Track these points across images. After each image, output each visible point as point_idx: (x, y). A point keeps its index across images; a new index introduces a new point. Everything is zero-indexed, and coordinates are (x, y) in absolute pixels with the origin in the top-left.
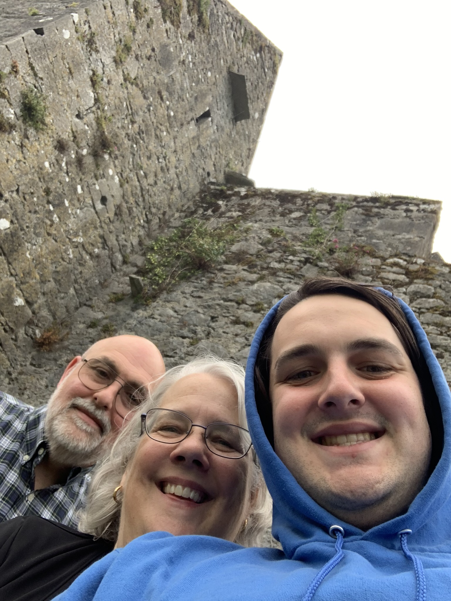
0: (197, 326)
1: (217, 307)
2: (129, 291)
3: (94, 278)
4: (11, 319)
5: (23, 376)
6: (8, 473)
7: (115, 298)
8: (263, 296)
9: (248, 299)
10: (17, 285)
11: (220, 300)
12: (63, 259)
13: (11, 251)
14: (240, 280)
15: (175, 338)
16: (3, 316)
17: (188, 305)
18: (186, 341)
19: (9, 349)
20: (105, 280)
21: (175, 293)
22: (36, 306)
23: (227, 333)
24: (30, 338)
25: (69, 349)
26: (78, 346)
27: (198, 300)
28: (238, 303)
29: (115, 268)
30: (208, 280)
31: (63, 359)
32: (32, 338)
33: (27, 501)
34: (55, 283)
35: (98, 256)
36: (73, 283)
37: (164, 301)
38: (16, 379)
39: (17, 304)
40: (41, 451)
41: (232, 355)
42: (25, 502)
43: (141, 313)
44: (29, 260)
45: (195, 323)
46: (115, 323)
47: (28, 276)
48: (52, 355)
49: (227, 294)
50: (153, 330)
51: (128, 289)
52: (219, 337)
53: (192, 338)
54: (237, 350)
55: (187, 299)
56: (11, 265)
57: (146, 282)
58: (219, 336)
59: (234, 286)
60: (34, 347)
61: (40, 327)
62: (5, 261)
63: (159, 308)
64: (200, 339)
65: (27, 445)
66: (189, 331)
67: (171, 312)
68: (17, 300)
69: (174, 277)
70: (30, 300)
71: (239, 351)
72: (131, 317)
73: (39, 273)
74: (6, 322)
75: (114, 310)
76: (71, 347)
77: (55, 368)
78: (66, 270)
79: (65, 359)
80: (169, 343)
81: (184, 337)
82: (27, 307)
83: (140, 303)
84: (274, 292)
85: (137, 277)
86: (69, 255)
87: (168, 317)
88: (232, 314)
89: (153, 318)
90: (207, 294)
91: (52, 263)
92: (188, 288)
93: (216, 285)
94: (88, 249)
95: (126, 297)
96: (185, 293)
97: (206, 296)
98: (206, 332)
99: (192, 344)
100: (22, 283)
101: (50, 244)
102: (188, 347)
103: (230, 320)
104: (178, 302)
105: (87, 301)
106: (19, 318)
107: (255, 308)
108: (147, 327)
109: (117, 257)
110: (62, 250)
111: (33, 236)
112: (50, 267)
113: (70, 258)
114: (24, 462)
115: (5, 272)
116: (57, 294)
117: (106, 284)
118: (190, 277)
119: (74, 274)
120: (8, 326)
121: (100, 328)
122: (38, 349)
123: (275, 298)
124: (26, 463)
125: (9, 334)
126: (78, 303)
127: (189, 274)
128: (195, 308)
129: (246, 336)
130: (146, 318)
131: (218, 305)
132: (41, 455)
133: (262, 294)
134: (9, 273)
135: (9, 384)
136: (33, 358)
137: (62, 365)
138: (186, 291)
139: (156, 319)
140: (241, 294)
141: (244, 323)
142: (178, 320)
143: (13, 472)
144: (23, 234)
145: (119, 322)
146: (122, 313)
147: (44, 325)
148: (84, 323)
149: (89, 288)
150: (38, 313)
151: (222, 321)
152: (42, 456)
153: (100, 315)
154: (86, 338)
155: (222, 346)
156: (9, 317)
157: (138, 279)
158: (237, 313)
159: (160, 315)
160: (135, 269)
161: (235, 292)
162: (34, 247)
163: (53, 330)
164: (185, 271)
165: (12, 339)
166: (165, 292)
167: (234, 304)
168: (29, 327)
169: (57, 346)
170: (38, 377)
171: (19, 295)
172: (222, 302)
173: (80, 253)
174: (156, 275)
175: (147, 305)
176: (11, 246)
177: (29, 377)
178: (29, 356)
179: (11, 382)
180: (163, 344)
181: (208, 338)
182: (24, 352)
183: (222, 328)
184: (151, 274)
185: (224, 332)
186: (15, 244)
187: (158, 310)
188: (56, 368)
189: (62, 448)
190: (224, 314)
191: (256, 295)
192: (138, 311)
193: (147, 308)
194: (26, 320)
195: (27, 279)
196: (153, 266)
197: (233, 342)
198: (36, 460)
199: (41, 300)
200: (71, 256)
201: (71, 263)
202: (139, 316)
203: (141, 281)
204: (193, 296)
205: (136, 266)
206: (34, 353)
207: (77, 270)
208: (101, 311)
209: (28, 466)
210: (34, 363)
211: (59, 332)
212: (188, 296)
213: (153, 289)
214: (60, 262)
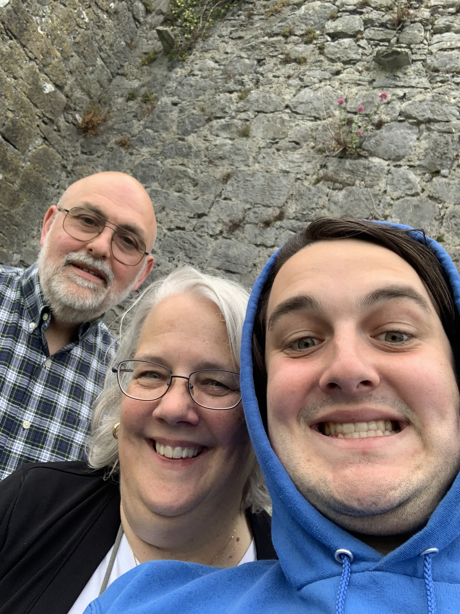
0: (243, 75)
1: (262, 46)
2: (160, 47)
3: (119, 39)
4: (46, 109)
5: (78, 167)
6: (15, 347)
7: (147, 59)
8: (314, 21)
9: (296, 28)
10: (40, 70)
11: (264, 37)
12: (78, 25)
13: (20, 31)
14: (284, 6)
15: (221, 95)
16: (37, 108)
17: (229, 51)
18: (235, 95)
19: (55, 142)
20: (132, 40)
21: (211, 39)
22: (67, 88)
23: (278, 77)
24: (72, 125)
25: (114, 129)
26: (122, 124)
27: (239, 41)
28: (286, 36)
29: (138, 21)
30: (246, 13)
31: (111, 142)
32: (74, 124)
33: (45, 368)
34: (79, 56)
35: (116, 12)
36: (97, 53)
37: (202, 52)
38: (73, 171)
39: (47, 91)
40: (46, 317)
41: (287, 103)
42: (43, 369)
43: (179, 72)
44: (43, 37)
45: (240, 71)
46: (153, 89)
47: (48, 56)
48: (100, 139)
49: (271, 27)
50: (196, 89)
51: (159, 45)
52: (270, 84)
53: (240, 91)
54: (292, 95)
55: (227, 43)
56: (26, 48)
57: (176, 32)
58: (270, 82)
59: (277, 15)
60: (79, 134)
61: (79, 111)
62: (19, 45)
63: (197, 62)
64: (249, 91)
65: (29, 312)
66: (235, 83)
67: (212, 64)
68: (45, 87)
69: (206, 18)
70: (58, 83)
71: (294, 96)
72: (170, 79)
73: (58, 50)
74: (42, 113)
75: (150, 73)
76: (116, 127)
77: (106, 152)
78: (86, 38)
79: (114, 140)
80: (217, 102)
81: (231, 92)
82: (58, 91)
83: (175, 59)
84: (325, 13)
85: (165, 29)
86: (83, 19)
87: (209, 70)
88: (281, 51)
89: (194, 75)
90: (249, 32)
91: (68, 34)
92: (224, 29)
93: (256, 18)
94: (102, 5)
95: (159, 55)
96: (223, 36)
97: (247, 35)
98: (254, 80)
99: (241, 98)
100: (45, 66)
101: (59, 11)
102: (237, 103)
103: (279, 60)
104: (218, 49)
105: (118, 69)
106: (54, 106)
107: (305, 39)
108: (189, 88)
109: (137, 7)
110: (75, 15)
111: (38, 5)
112: (68, 40)
113: (86, 23)
114: (32, 330)
115: (22, 58)
116: (84, 70)
117: (134, 43)
118: (225, 15)
119: (96, 41)
120: (46, 117)
121: (139, 99)
122: (84, 135)
123: (328, 20)
124: (34, 331)
125: (50, 126)
126: (110, 75)
127: (223, 11)
128: (237, 52)
129: (300, 76)
130: (186, 76)
131: (263, 43)
132: (46, 321)
133: (312, 18)
134: (27, 58)
135: (68, 177)
136: (82, 146)
137: (112, 148)
138: (224, 33)
139: (197, 75)
140: (288, 23)
141: (295, 60)
142: (221, 72)
143: (20, 344)
144: (27, 6)
145: (158, 88)
146: (159, 76)
147: (82, 107)
148: (122, 96)
149: (116, 53)
150: (72, 95)
151: (270, 63)
152: (48, 321)
153: (136, 84)
154: (128, 113)
155: (275, 93)
156: (44, 108)
157: (166, 31)
158: (286, 48)
159: (200, 70)
160: (161, 18)
161: (280, 22)
162: (44, 19)
163: (93, 111)
164: (217, 7)
165: (55, 130)
166: (200, 40)
167: (280, 38)
168: (68, 113)
169: (102, 128)
170: (93, 165)
171: (46, 80)
172: (266, 38)
173: (95, 13)
174: (186, 20)
175: (184, 60)
176: (18, 25)
177: (84, 167)
178: (78, 144)
179: (69, 175)
180: (210, 104)
181: (258, 88)
182: (71, 141)
183: (271, 71)
184: (180, 20)
185: (274, 76)
186: (21, 21)
187: (197, 64)
188: (108, 152)
189: (68, 308)
190: (271, 54)
191: (304, 21)
192: (175, 70)
193: (185, 64)
194: (62, 106)
195: (49, 60)
196: (180, 9)
197: (286, 86)
198: (43, 326)
199: (70, 81)
200: (87, 20)
201: (89, 29)
202: (177, 76)
203: (170, 33)
204: (232, 38)
205: (162, 13)
206: (82, 140)
207: (98, 35)
208: (136, 78)
209: (37, 334)
210: (85, 151)
211: (99, 112)
212: (226, 39)
213: (186, 38)
214: (77, 31)
